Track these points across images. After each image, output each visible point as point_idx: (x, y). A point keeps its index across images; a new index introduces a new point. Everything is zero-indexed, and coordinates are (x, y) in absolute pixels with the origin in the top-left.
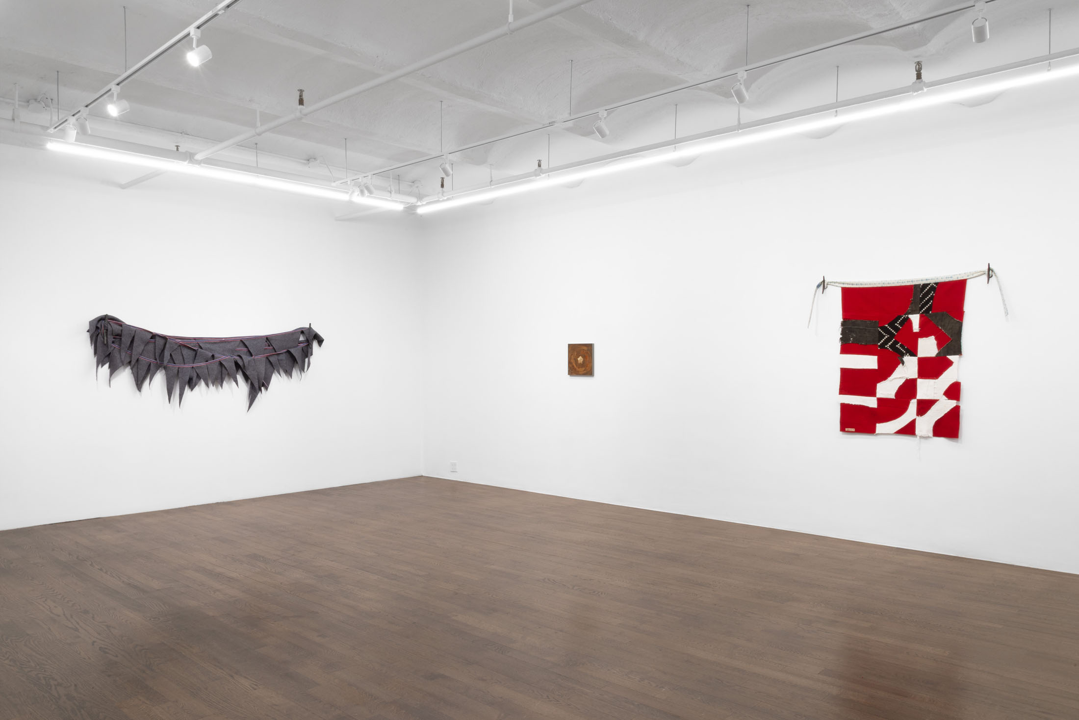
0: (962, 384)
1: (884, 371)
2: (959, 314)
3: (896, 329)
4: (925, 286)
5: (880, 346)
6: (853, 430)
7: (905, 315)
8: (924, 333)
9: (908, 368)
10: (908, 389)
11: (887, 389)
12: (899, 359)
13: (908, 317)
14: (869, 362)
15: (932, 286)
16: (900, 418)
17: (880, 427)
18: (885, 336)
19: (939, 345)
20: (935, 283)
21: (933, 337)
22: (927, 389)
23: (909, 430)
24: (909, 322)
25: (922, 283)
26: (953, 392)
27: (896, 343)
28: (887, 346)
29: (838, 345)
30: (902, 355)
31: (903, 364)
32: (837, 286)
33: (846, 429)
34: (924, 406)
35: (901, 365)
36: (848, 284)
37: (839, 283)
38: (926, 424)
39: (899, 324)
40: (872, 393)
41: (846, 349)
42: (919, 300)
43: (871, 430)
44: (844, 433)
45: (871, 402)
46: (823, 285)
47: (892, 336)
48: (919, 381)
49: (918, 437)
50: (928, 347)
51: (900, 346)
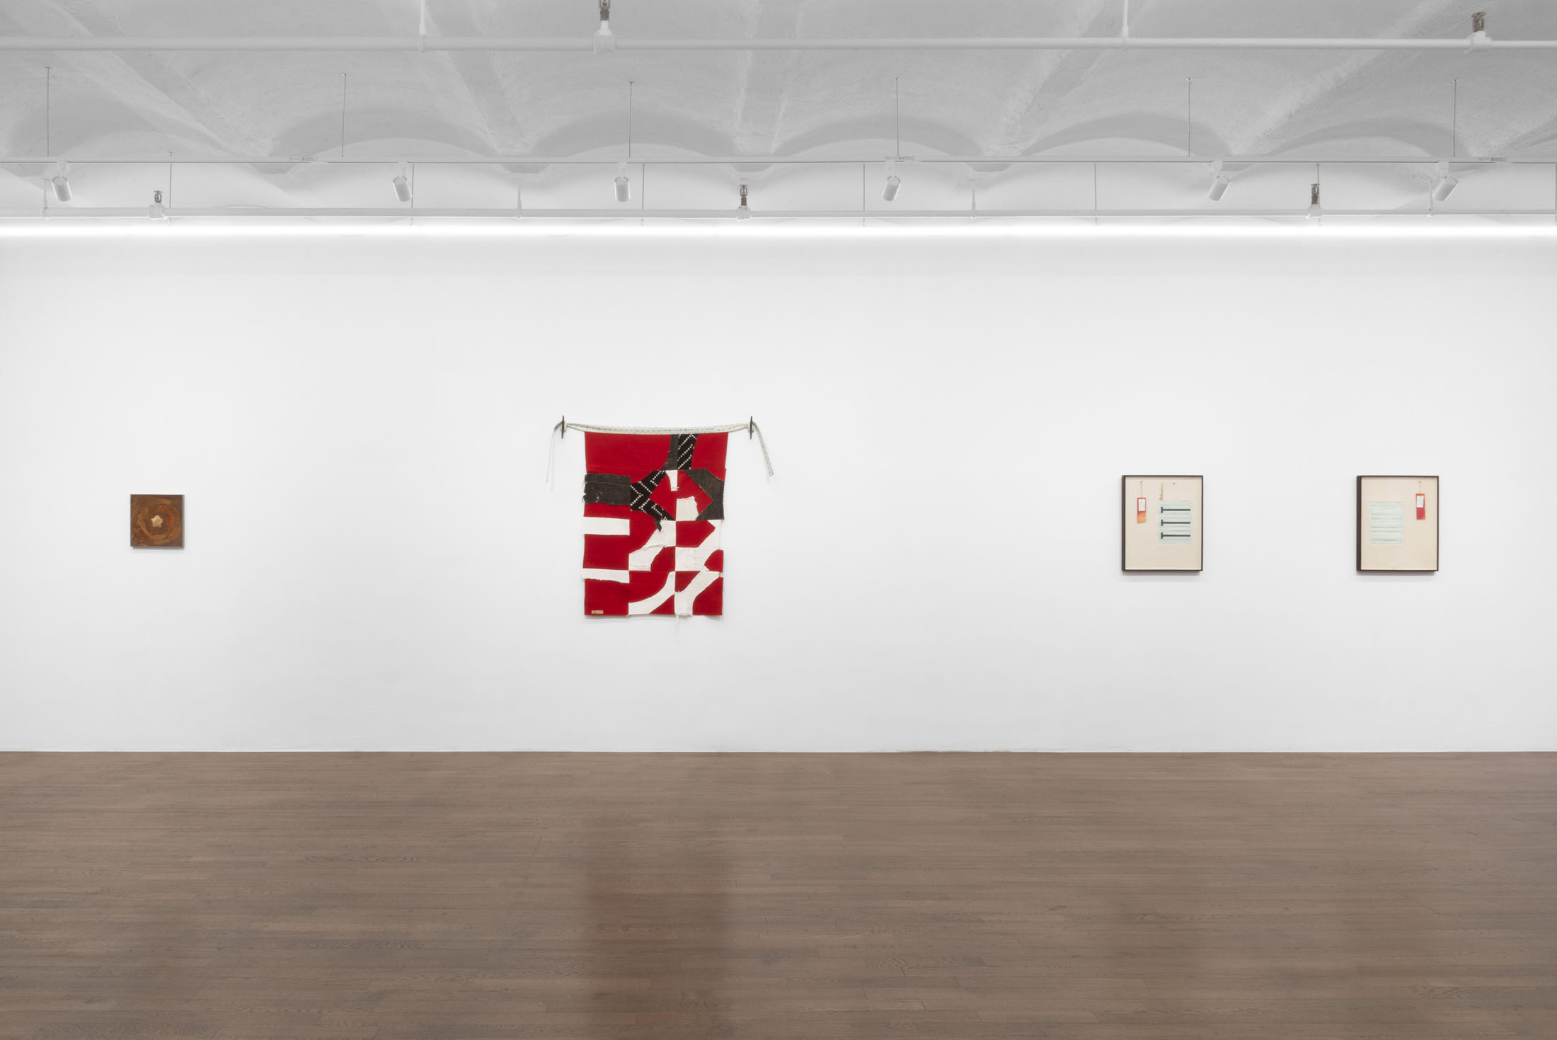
0: (724, 553)
1: (638, 538)
2: (720, 472)
3: (651, 487)
4: (684, 436)
5: (632, 507)
6: (601, 612)
7: (662, 470)
8: (684, 491)
9: (665, 535)
10: (665, 560)
11: (641, 560)
12: (655, 523)
13: (665, 474)
14: (619, 527)
15: (691, 438)
16: (654, 597)
17: (633, 607)
18: (638, 495)
19: (700, 508)
20: (695, 435)
21: (693, 498)
22: (687, 559)
23: (667, 609)
24: (664, 480)
25: (680, 433)
26: (716, 562)
27: (651, 504)
28: (641, 508)
29: (581, 505)
30: (659, 518)
31: (660, 529)
32: (579, 430)
33: (593, 612)
34: (684, 579)
35: (657, 530)
36: (593, 428)
37: (582, 426)
38: (684, 602)
39: (655, 481)
40: (623, 565)
41: (593, 509)
42: (677, 453)
43: (621, 611)
44: (589, 616)
45: (622, 577)
46: (562, 426)
47: (646, 495)
48: (678, 550)
49: (677, 617)
50: (687, 509)
51: (656, 507)
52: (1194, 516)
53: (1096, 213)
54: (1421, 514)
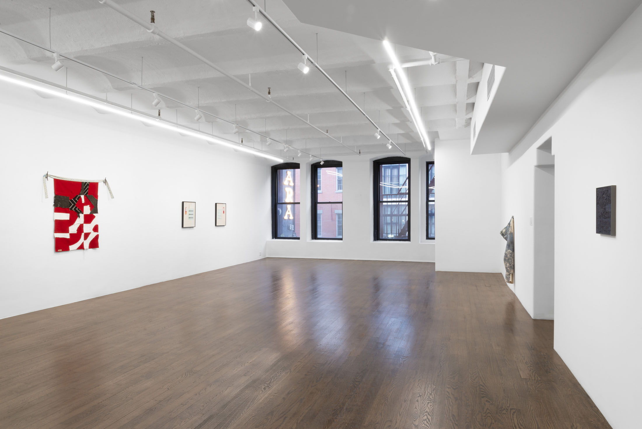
0: (99, 226)
1: (71, 222)
2: (96, 196)
3: (76, 201)
4: (86, 183)
5: (70, 209)
6: (61, 250)
7: (79, 195)
8: (86, 204)
9: (80, 220)
10: (81, 229)
11: (73, 229)
12: (78, 215)
13: (80, 196)
14: (65, 216)
15: (88, 183)
16: (78, 242)
17: (71, 247)
18: (72, 204)
19: (91, 209)
20: (89, 183)
21: (89, 206)
22: (88, 228)
23: (81, 247)
24: (80, 199)
25: (85, 182)
26: (96, 229)
27: (76, 208)
28: (73, 209)
29: (53, 208)
30: (79, 213)
31: (79, 217)
32: (52, 178)
33: (58, 250)
34: (87, 235)
35: (78, 218)
36: (57, 177)
37: (53, 176)
38: (87, 244)
39: (77, 199)
40: (67, 231)
41: (58, 209)
42: (83, 189)
43: (66, 249)
44: (58, 252)
45: (67, 236)
46: (47, 176)
47: (75, 204)
48: (84, 224)
49: (85, 250)
50: (87, 210)
51: (78, 209)
52: (194, 213)
53: (177, 125)
54: (224, 213)
